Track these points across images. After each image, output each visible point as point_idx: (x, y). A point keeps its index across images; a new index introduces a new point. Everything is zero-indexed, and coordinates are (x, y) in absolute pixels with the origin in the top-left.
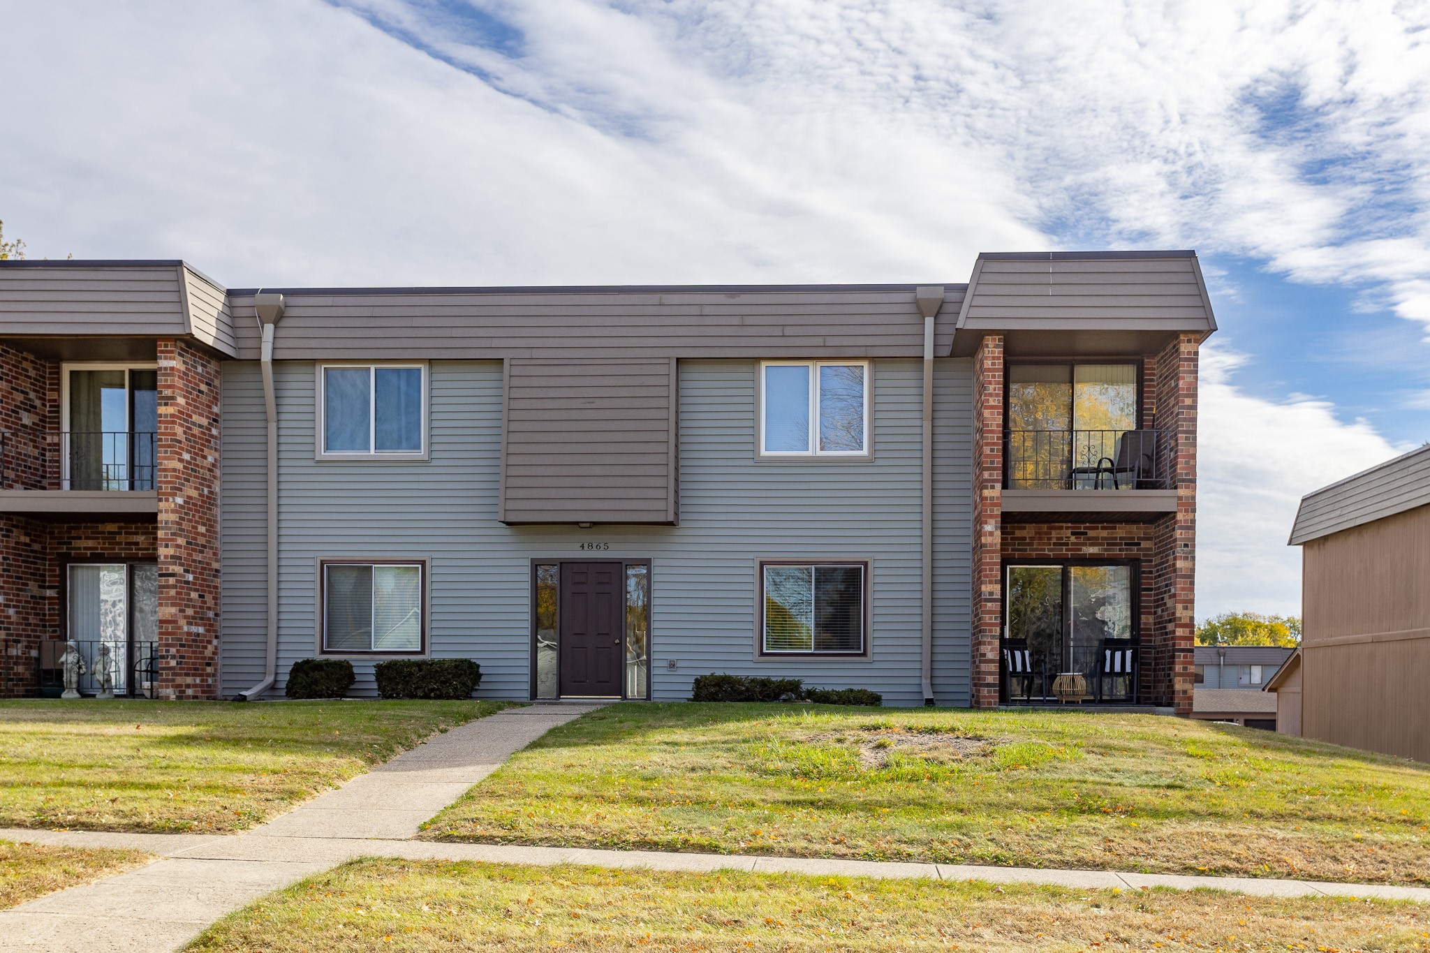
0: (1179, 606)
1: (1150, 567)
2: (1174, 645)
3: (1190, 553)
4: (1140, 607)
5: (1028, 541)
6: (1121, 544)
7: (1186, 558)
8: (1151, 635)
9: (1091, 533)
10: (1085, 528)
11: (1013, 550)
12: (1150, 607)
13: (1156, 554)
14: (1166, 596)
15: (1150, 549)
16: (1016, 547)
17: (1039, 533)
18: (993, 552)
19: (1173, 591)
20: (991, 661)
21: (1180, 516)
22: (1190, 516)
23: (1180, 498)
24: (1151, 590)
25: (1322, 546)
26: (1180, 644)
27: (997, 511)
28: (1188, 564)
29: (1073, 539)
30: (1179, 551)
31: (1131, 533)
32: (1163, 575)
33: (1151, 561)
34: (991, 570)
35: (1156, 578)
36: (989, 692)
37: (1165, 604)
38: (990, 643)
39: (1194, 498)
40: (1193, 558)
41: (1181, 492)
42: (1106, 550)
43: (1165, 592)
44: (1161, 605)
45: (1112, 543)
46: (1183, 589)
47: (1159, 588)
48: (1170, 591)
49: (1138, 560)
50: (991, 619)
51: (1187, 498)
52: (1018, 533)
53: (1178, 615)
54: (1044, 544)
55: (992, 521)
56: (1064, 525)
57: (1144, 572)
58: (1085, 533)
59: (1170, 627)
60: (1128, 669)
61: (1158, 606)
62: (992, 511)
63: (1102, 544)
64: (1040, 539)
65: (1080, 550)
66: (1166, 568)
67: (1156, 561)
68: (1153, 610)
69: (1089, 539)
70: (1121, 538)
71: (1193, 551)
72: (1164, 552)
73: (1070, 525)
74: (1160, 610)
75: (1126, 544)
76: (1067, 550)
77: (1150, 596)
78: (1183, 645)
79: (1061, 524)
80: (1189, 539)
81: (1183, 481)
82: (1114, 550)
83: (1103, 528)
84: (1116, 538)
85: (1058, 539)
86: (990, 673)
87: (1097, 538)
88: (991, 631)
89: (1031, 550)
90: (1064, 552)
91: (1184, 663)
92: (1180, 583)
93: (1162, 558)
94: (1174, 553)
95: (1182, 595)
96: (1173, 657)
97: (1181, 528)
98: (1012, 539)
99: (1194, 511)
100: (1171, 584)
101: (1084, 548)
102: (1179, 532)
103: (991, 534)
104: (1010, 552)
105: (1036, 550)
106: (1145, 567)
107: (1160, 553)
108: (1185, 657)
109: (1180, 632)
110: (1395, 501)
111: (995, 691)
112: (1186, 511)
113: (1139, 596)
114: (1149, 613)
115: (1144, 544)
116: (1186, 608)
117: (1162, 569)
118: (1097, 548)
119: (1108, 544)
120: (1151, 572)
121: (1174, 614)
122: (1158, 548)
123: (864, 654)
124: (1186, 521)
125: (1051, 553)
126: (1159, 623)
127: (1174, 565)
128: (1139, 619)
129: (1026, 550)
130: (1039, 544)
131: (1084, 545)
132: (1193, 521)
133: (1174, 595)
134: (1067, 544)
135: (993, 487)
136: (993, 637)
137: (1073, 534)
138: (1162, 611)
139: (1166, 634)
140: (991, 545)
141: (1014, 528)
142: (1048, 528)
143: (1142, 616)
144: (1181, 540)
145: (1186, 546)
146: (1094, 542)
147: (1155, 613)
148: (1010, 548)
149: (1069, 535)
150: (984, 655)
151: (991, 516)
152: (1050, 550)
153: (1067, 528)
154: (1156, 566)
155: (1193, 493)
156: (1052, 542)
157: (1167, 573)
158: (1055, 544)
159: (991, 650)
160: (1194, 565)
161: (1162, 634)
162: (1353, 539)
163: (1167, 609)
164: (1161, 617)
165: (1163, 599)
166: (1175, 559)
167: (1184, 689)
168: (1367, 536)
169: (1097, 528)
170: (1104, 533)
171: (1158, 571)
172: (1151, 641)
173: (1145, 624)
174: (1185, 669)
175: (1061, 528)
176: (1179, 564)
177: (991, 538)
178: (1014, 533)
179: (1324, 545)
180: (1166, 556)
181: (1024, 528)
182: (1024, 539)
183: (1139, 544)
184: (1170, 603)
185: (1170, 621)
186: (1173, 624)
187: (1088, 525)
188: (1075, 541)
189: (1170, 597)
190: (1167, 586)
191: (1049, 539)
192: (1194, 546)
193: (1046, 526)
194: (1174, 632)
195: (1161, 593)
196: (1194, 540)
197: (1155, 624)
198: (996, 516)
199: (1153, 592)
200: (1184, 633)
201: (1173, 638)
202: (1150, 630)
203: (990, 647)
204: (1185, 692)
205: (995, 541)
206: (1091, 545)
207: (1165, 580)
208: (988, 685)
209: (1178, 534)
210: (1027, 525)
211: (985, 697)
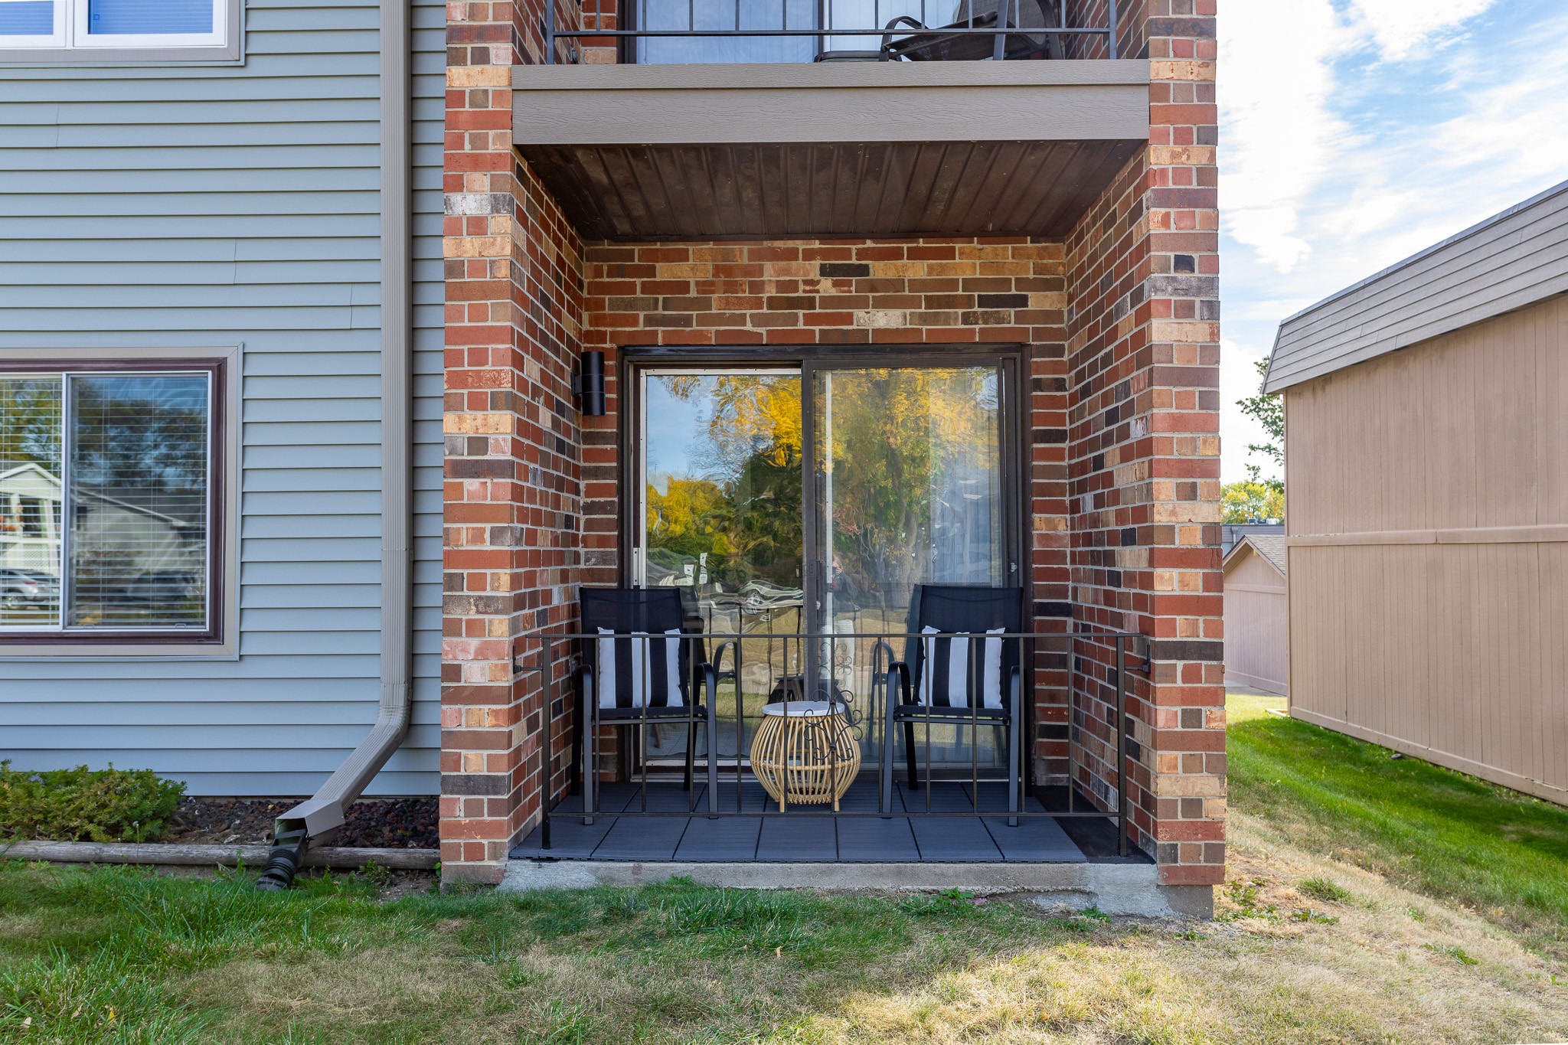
0: (1165, 487)
1: (1057, 368)
2: (1147, 627)
3: (1199, 291)
4: (1026, 489)
5: (693, 293)
6: (968, 302)
7: (1185, 310)
8: (1063, 575)
9: (880, 270)
10: (861, 254)
11: (649, 321)
12: (1059, 490)
13: (1074, 328)
14: (1112, 452)
15: (1056, 316)
16: (660, 311)
17: (728, 271)
18: (486, 291)
19: (1137, 432)
20: (481, 695)
21: (1159, 157)
22: (1197, 156)
23: (1157, 91)
24: (1060, 436)
25: (1319, 392)
26: (1172, 627)
27: (499, 143)
28: (1194, 331)
29: (827, 287)
30: (1159, 287)
31: (998, 267)
32: (1100, 383)
33: (1058, 351)
34: (479, 358)
35: (1074, 398)
36: (472, 809)
37: (1108, 479)
38: (475, 628)
39: (1208, 89)
40: (1213, 309)
41: (1161, 69)
42: (924, 319)
43: (1107, 440)
44: (1094, 483)
45: (941, 300)
46: (1178, 423)
47: (1086, 429)
48: (1124, 432)
49: (1021, 347)
50: (477, 536)
51: (1184, 88)
52: (665, 272)
53: (1161, 517)
54: (740, 303)
55: (480, 181)
56: (801, 245)
57: (1038, 385)
58: (863, 270)
59: (1130, 559)
60: (992, 698)
61: (1082, 488)
62: (479, 141)
63: (914, 303)
64: (730, 287)
65: (848, 319)
66: (1106, 360)
67: (1073, 347)
68: (1067, 499)
69: (873, 287)
70: (968, 284)
71: (1212, 284)
72: (1099, 309)
73: (816, 245)
74: (1088, 498)
75: (984, 301)
76: (810, 320)
77: (1058, 455)
78: (1184, 628)
79: (791, 244)
80: (1193, 240)
81: (1170, 27)
82: (947, 319)
83: (914, 254)
84: (952, 284)
85: (781, 286)
86: (478, 740)
87: (897, 284)
88: (478, 582)
89: (703, 320)
90: (801, 326)
91: (1186, 697)
92: (1167, 402)
93: (1092, 332)
94: (1138, 296)
95: (1174, 446)
96: (1147, 670)
97: (1165, 199)
98: (646, 288)
99: (1210, 137)
100: (1129, 410)
101: (859, 314)
102: (1155, 214)
103: (477, 226)
104: (641, 327)
105: (719, 319)
106: (1040, 368)
107: (1085, 319)
108: (1191, 675)
109: (1168, 582)
110: (1492, 294)
111: (495, 808)
112: (1183, 138)
113: (1026, 455)
114: (1057, 507)
115: (1037, 301)
116: (1189, 493)
117: (1093, 368)
118: (898, 312)
119: (931, 302)
120: (1060, 385)
121: (1143, 513)
122: (1081, 305)
123: (215, 636)
124: (1181, 174)
125: (762, 330)
126: (1088, 539)
127: (1140, 338)
128: (1027, 525)
129: (687, 320)
130: (728, 304)
131: (862, 303)
132: (1209, 174)
133: (1145, 447)
134: (810, 303)
135: (482, 57)
136: (487, 604)
137: (825, 271)
138: (1099, 502)
139: (1115, 579)
140: (477, 266)
141: (655, 256)
142: (753, 255)
143: (1036, 516)
144: (1166, 241)
145: (1184, 263)
146: (889, 295)
147: (1075, 507)
148: (642, 315)
149: (815, 275)
150: (452, 672)
151: (477, 163)
152: (757, 320)
153: (809, 255)
154: (1074, 362)
155: (1205, 73)
156: (765, 296)
157: (1114, 375)
158: (773, 303)
159: (481, 654)
160: (1215, 334)
161: (1098, 578)
162: (1383, 376)
163: (1115, 498)
164: (1095, 521)
165: (1099, 462)
166: (1144, 315)
167: (1192, 794)
168: (1415, 368)
169: (897, 255)
170: (919, 270)
171: (1080, 377)
172: (1062, 592)
173: (1045, 538)
174: (1192, 718)
175: (792, 255)
176: (1162, 331)
177: (477, 241)
178: (651, 271)
179: (1323, 388)
180: (1109, 319)
181: (683, 256)
182: (684, 287)
183: (1023, 301)
184: (1126, 476)
185: (1129, 538)
186: (1142, 551)
187: (869, 244)
188: (834, 292)
189: (1126, 455)
190: (1112, 417)
191: (757, 287)
192: (1213, 264)
193: (746, 248)
194: (1147, 580)
195: (1093, 445)
196: (1210, 241)
197: (1074, 540)
198: (494, 162)
199: (1066, 445)
200: (1183, 583)
201: (1141, 602)
202: (1059, 557)
203: (474, 643)
204: (1193, 805)
205: (491, 253)
206: (881, 304)
207: (1106, 400)
208: (470, 785)
209: (1154, 220)
210: (691, 248)
211: (458, 830)
